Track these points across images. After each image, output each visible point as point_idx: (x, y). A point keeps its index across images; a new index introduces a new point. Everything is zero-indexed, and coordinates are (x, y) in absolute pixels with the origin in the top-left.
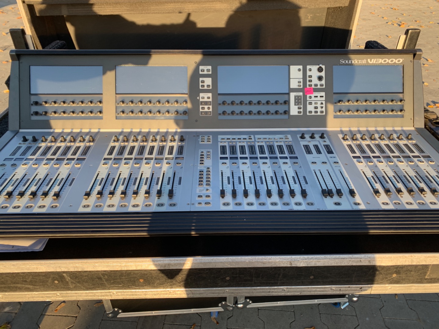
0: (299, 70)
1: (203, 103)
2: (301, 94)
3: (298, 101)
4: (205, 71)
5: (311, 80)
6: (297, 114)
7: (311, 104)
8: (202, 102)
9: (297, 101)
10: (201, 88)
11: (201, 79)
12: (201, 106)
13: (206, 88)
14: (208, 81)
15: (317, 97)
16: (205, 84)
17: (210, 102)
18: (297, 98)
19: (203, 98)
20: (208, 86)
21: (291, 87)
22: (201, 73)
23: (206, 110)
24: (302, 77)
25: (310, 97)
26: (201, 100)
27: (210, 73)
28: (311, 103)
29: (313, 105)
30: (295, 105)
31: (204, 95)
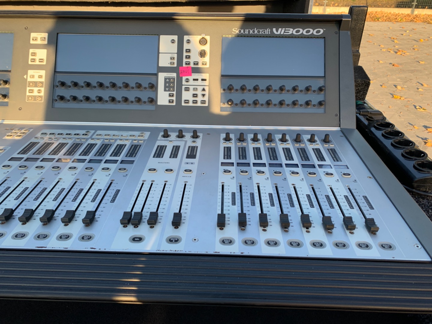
0: (173, 41)
1: (31, 84)
2: (174, 75)
3: (169, 85)
4: (39, 39)
5: (189, 56)
6: (167, 103)
7: (188, 90)
8: (30, 82)
9: (167, 85)
10: (30, 63)
11: (31, 51)
12: (28, 89)
13: (37, 63)
15: (197, 80)
16: (37, 58)
17: (42, 83)
18: (168, 80)
19: (33, 76)
20: (41, 60)
21: (160, 65)
22: (32, 42)
23: (35, 93)
24: (176, 52)
25: (187, 80)
26: (29, 79)
27: (46, 42)
28: (188, 88)
29: (192, 92)
30: (165, 90)
31: (34, 72)
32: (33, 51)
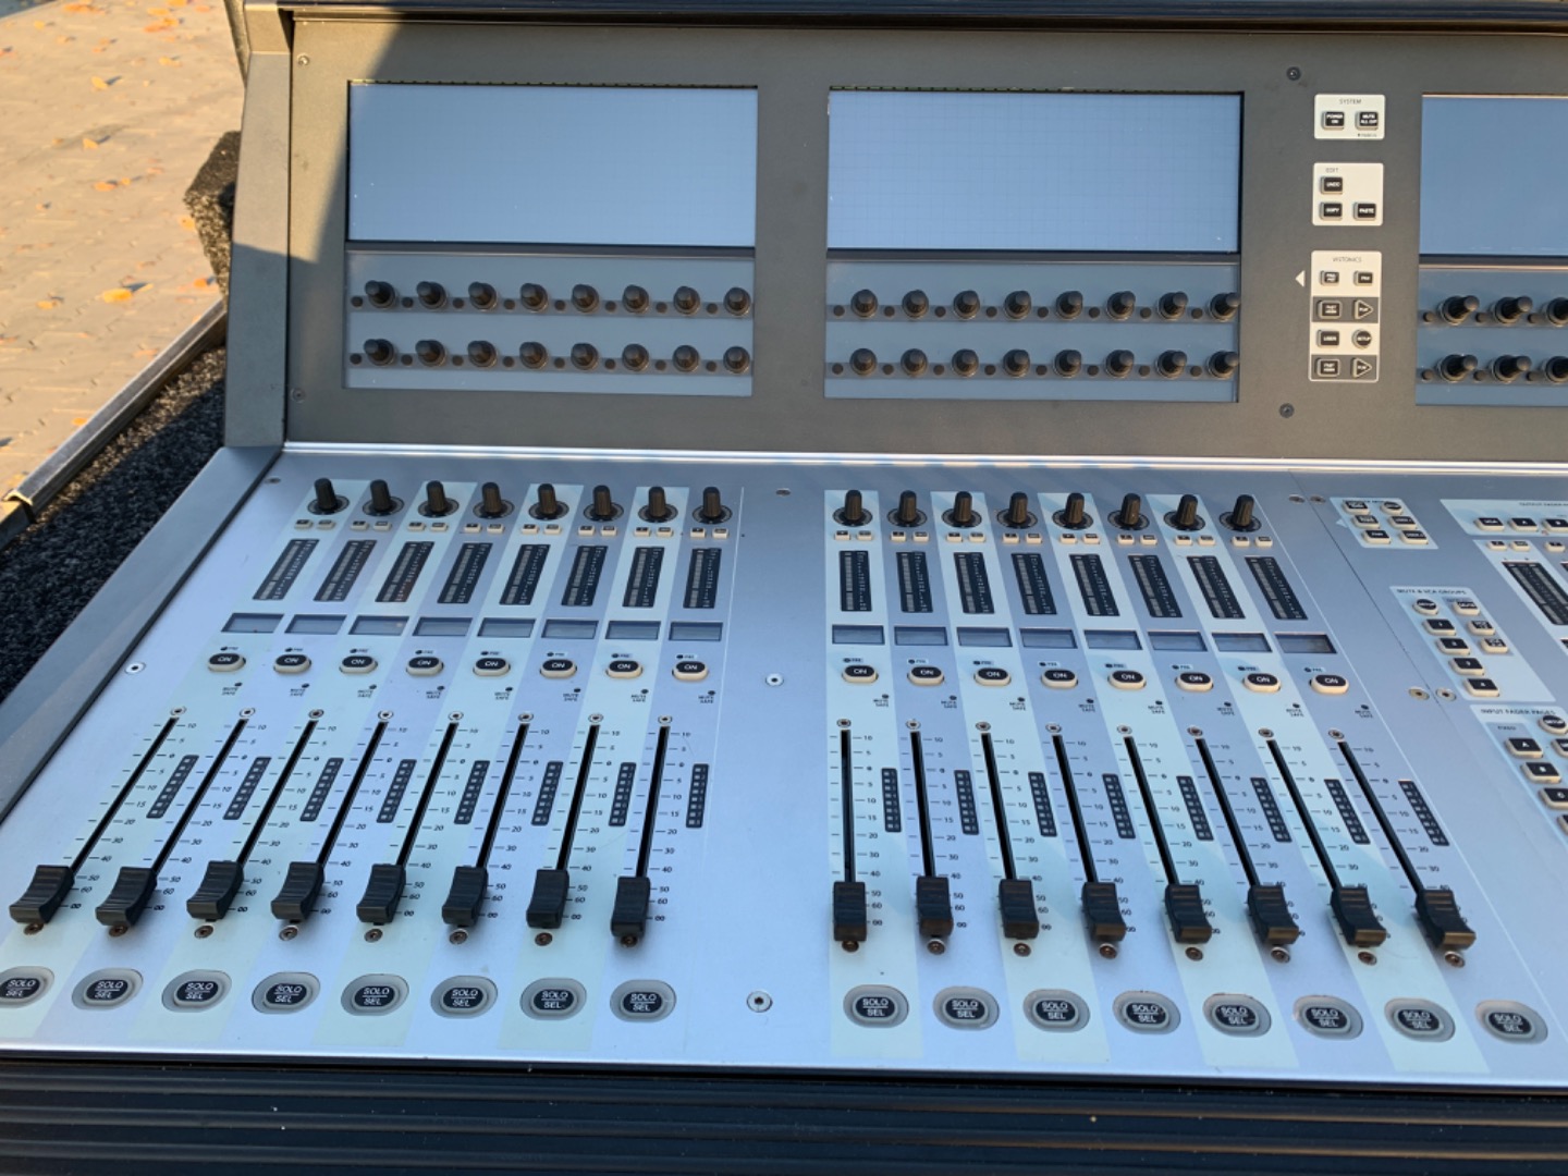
1: (1331, 310)
4: (1350, 120)
8: (1323, 304)
10: (1318, 220)
11: (1321, 170)
12: (1315, 328)
13: (1348, 219)
14: (1364, 183)
16: (1347, 199)
17: (1373, 301)
19: (1330, 278)
20: (1364, 210)
22: (1321, 133)
23: (1347, 347)
26: (1318, 290)
27: (1379, 133)
31: (1335, 260)
32: (1327, 170)
